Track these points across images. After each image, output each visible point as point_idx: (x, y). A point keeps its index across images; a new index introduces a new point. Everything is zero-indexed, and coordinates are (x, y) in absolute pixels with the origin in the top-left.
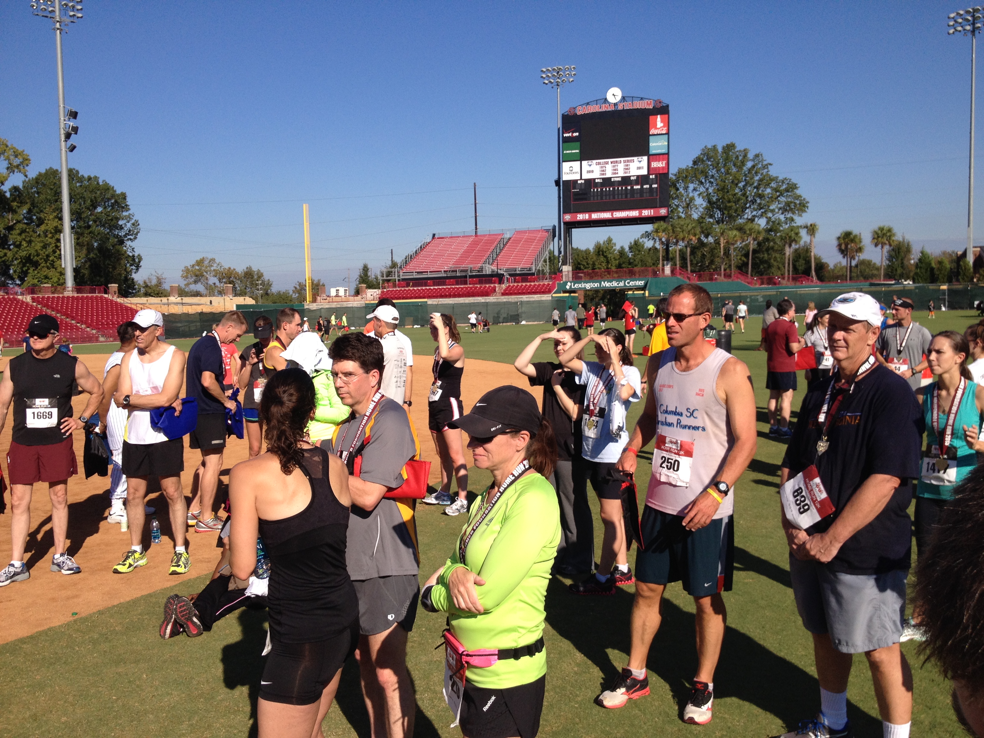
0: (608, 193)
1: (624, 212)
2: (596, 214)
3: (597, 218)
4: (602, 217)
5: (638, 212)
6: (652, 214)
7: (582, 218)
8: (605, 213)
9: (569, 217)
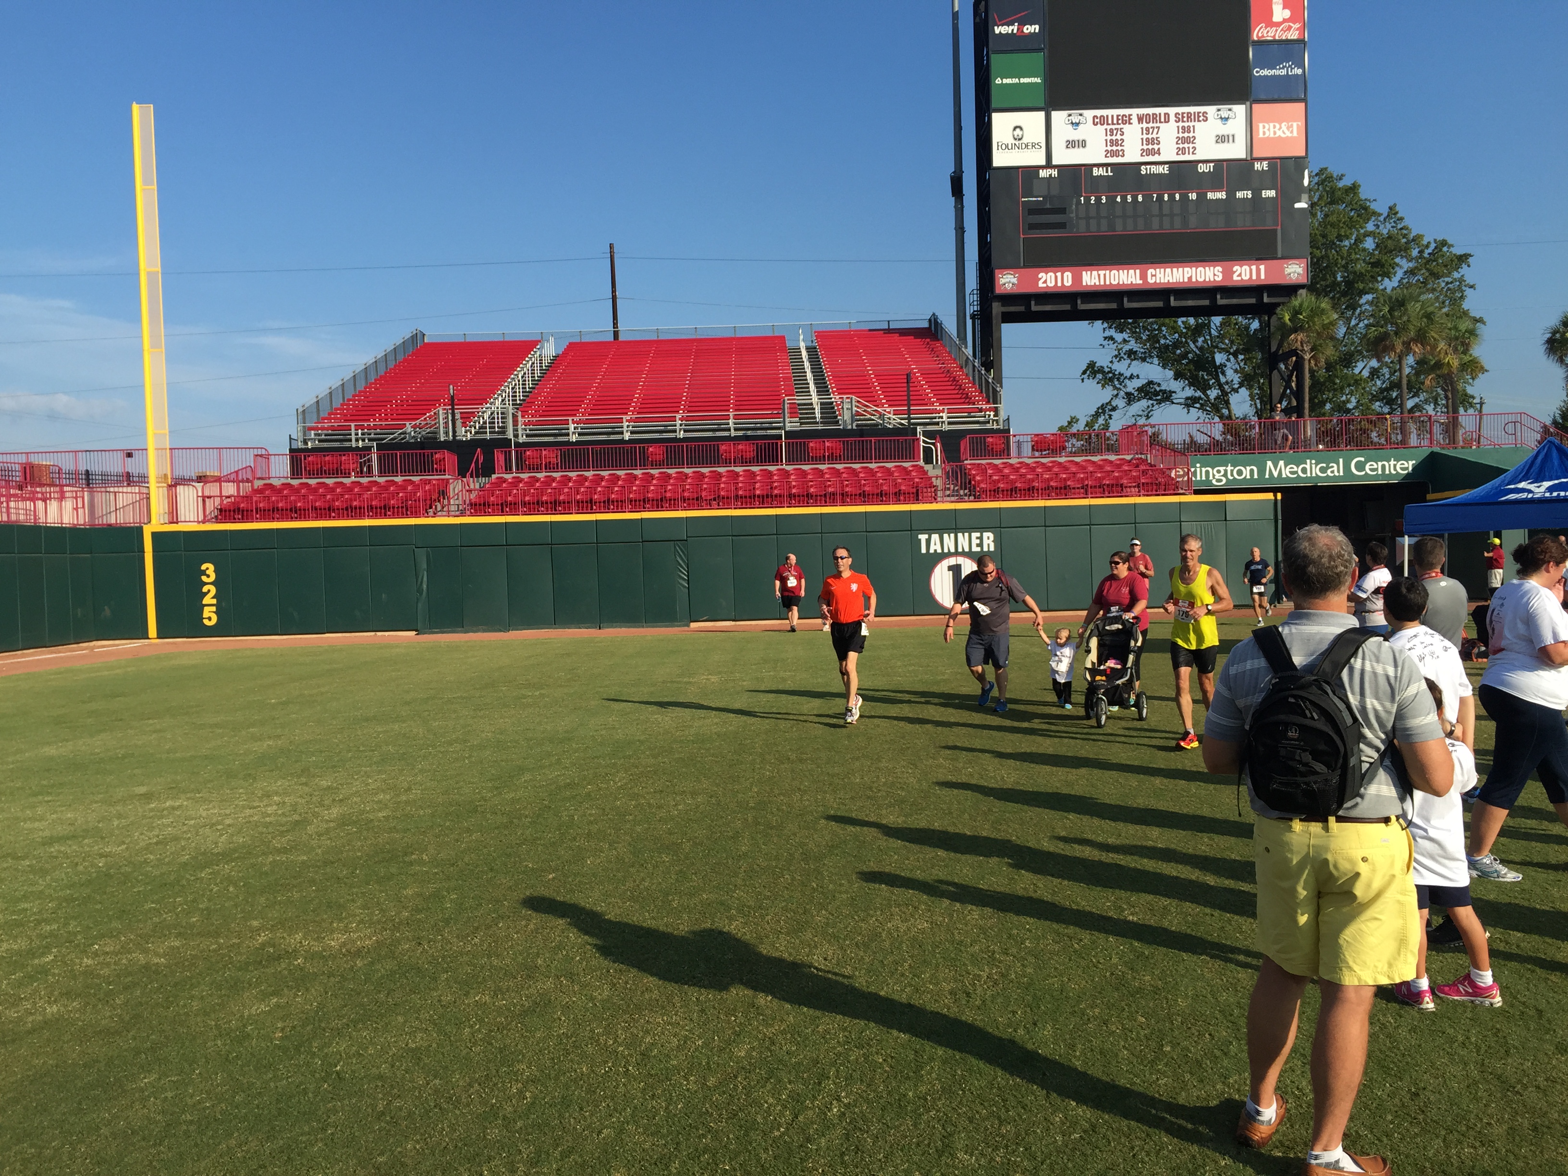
0: (1129, 212)
1: (1181, 270)
2: (1095, 273)
3: (1097, 283)
4: (1115, 283)
5: (1220, 269)
6: (1263, 277)
7: (1053, 284)
8: (1121, 271)
9: (1015, 281)
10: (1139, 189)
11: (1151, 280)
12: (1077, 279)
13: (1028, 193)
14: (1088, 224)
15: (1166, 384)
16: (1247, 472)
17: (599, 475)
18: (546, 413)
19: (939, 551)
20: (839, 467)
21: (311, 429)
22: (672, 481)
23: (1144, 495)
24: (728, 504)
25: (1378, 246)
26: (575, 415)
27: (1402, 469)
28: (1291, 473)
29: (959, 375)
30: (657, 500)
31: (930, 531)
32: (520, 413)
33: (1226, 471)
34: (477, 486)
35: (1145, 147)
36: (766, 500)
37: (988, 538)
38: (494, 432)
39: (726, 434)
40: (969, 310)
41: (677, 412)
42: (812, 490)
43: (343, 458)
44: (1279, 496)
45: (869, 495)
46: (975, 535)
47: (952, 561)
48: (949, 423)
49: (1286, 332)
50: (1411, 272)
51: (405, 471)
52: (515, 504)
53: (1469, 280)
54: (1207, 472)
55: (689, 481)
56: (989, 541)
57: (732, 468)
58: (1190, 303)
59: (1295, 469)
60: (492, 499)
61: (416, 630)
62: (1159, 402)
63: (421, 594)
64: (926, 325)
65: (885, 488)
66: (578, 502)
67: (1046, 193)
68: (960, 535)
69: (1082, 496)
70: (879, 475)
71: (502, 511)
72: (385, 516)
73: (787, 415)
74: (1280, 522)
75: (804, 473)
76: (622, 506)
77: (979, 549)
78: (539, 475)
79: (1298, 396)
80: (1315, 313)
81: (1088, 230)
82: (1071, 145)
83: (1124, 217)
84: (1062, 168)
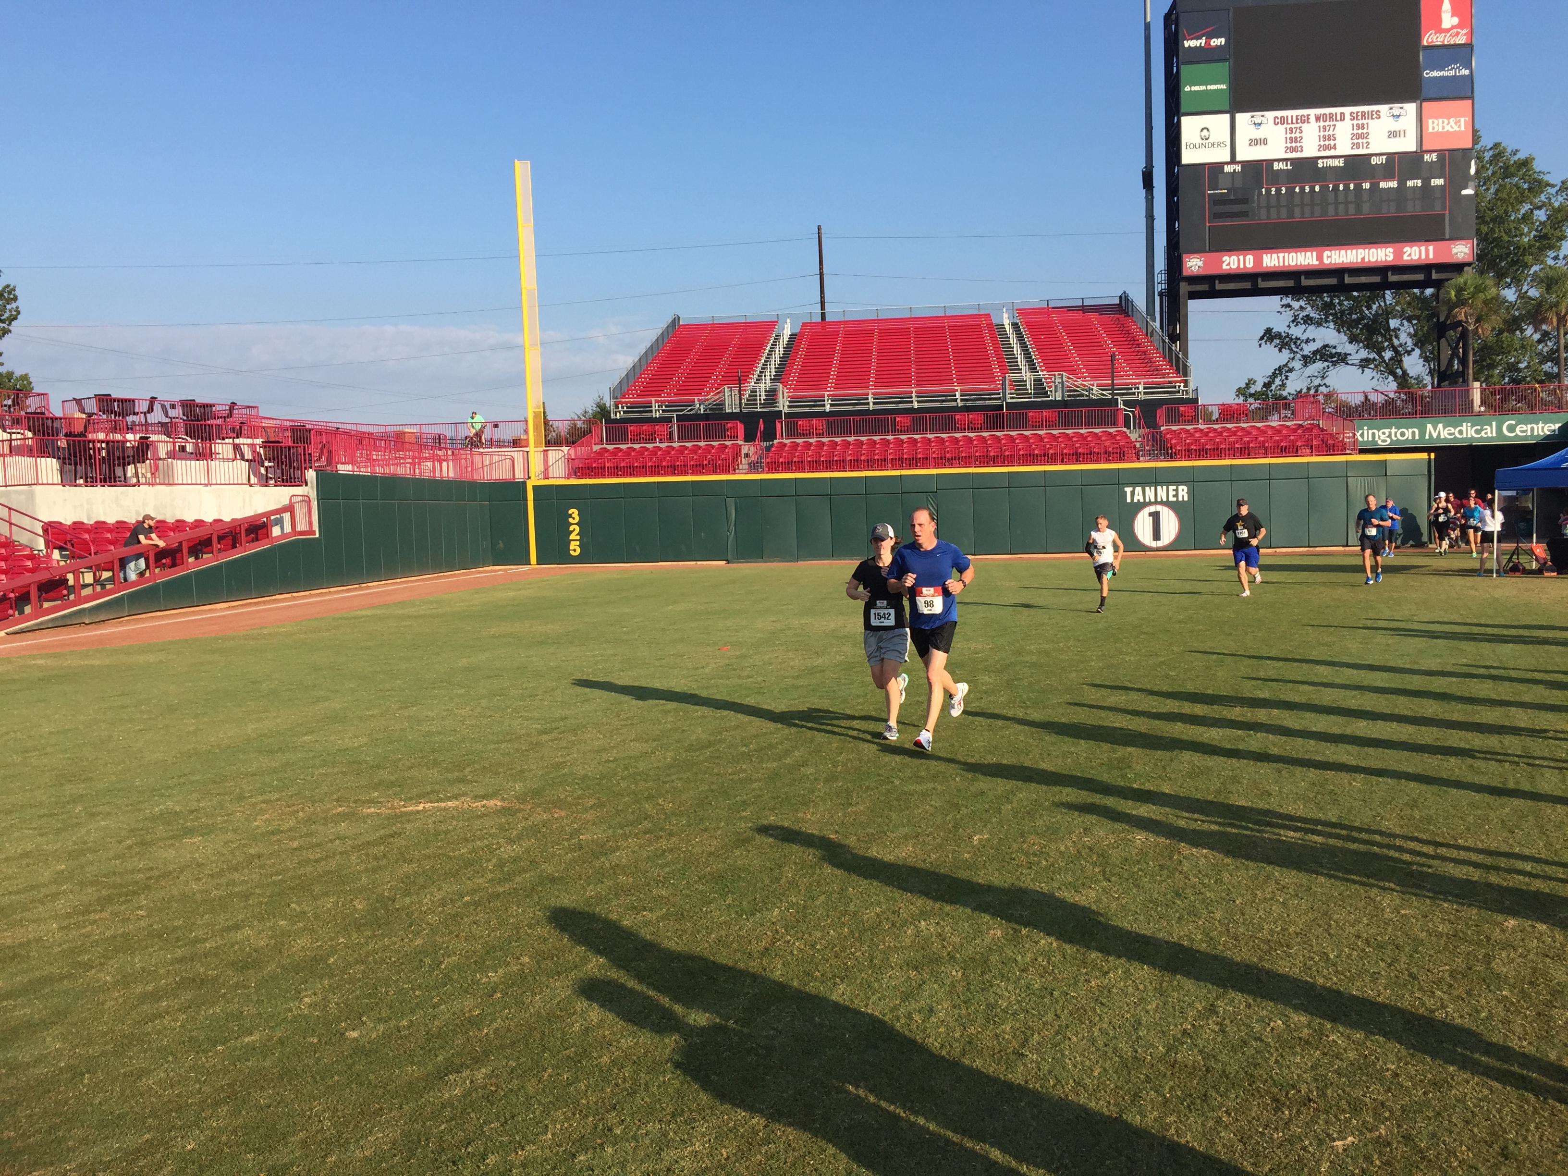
0: (1307, 199)
1: (1354, 251)
2: (1275, 256)
3: (1277, 265)
4: (1292, 264)
5: (1391, 250)
6: (1431, 256)
7: (1235, 266)
8: (1299, 254)
9: (1201, 264)
10: (1317, 182)
11: (1326, 261)
12: (1258, 261)
13: (1214, 186)
14: (1268, 213)
15: (1341, 347)
16: (1409, 434)
17: (858, 440)
19: (1142, 500)
20: (1055, 432)
22: (919, 445)
23: (1316, 455)
24: (969, 463)
26: (827, 389)
27: (1549, 430)
28: (1449, 434)
29: (1150, 350)
30: (909, 461)
31: (1134, 484)
33: (1390, 433)
35: (1322, 143)
37: (1183, 490)
39: (953, 404)
40: (1158, 288)
41: (912, 386)
42: (1036, 452)
44: (1433, 455)
45: (1081, 455)
46: (1171, 488)
47: (1152, 509)
48: (1145, 393)
49: (1452, 306)
51: (707, 438)
52: (800, 463)
54: (1373, 434)
55: (932, 444)
56: (1183, 492)
57: (967, 434)
58: (1363, 279)
59: (1453, 431)
61: (725, 560)
62: (1334, 364)
63: (729, 534)
64: (1117, 301)
65: (1096, 450)
67: (1230, 186)
68: (1159, 488)
69: (1263, 455)
70: (1089, 439)
71: (792, 470)
72: (701, 473)
73: (1007, 389)
74: (1433, 477)
75: (1026, 438)
77: (1175, 499)
79: (1464, 362)
80: (1479, 289)
81: (1268, 218)
82: (1254, 142)
83: (1302, 205)
84: (1245, 164)
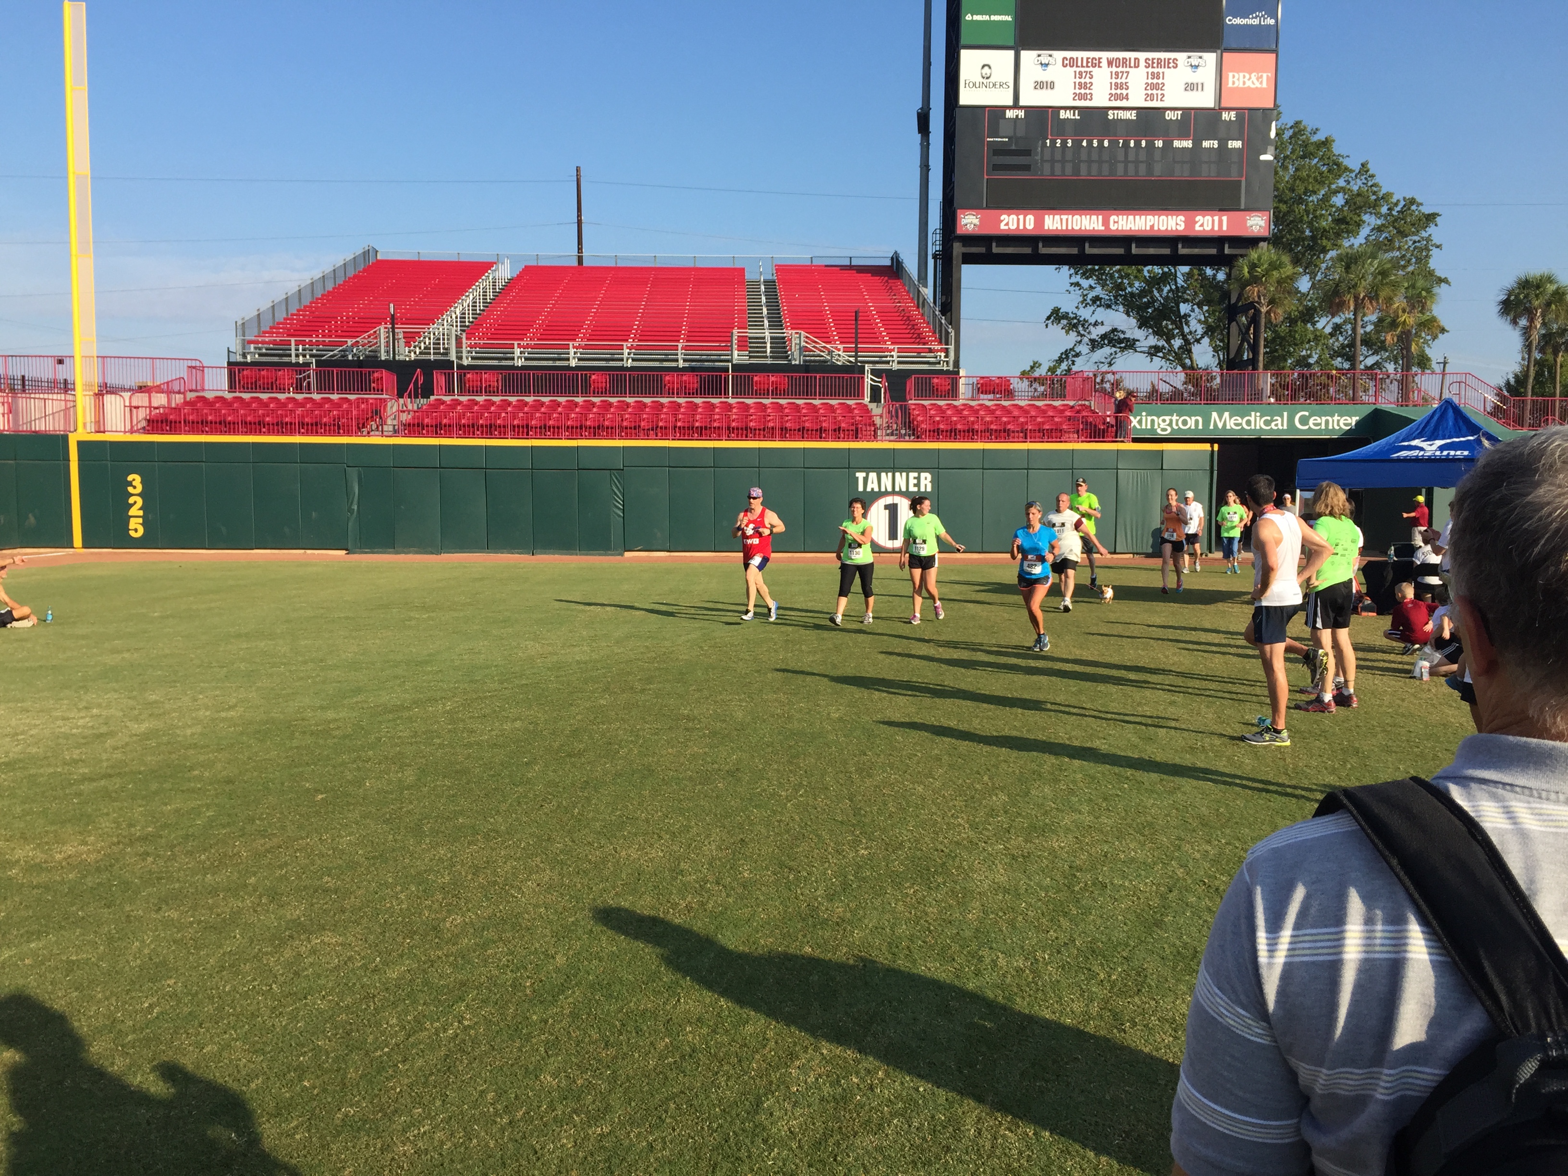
0: (1095, 156)
1: (1143, 217)
2: (1057, 217)
3: (1059, 228)
4: (1076, 228)
5: (1183, 218)
6: (1225, 228)
7: (1014, 227)
8: (1083, 217)
9: (977, 221)
10: (1106, 134)
11: (1113, 227)
12: (1039, 222)
13: (995, 133)
14: (1052, 168)
15: (1131, 332)
16: (1192, 423)
17: (539, 401)
18: (495, 336)
19: (876, 489)
20: (783, 402)
21: (250, 342)
22: (612, 410)
23: (1082, 442)
24: (666, 435)
25: (1347, 203)
26: (522, 340)
27: (1345, 425)
28: (1236, 425)
29: (916, 315)
30: (594, 428)
31: (867, 469)
32: (464, 335)
33: (1171, 421)
34: (415, 408)
35: (1114, 92)
36: (703, 432)
37: (926, 479)
38: (439, 353)
39: (674, 364)
40: (931, 250)
41: (627, 340)
42: (752, 424)
43: (280, 373)
44: (1216, 447)
45: (808, 430)
46: (913, 475)
47: (889, 500)
48: (899, 363)
49: (1244, 284)
50: (1379, 229)
51: (342, 389)
52: (450, 426)
53: (1436, 240)
54: (1153, 421)
55: (630, 410)
56: (926, 481)
57: (675, 399)
58: (1152, 251)
59: (1240, 421)
60: (426, 421)
61: (346, 550)
62: (1123, 349)
63: (352, 514)
64: (888, 263)
65: (824, 425)
66: (514, 426)
67: (1011, 134)
68: (897, 474)
69: (1021, 440)
70: (821, 411)
71: (437, 433)
72: (317, 433)
73: (735, 347)
74: (1215, 473)
75: (747, 407)
76: (558, 433)
77: (916, 489)
78: (478, 399)
79: (1254, 349)
80: (1275, 266)
81: (1053, 174)
82: (1040, 85)
83: (1090, 162)
84: (1030, 110)
